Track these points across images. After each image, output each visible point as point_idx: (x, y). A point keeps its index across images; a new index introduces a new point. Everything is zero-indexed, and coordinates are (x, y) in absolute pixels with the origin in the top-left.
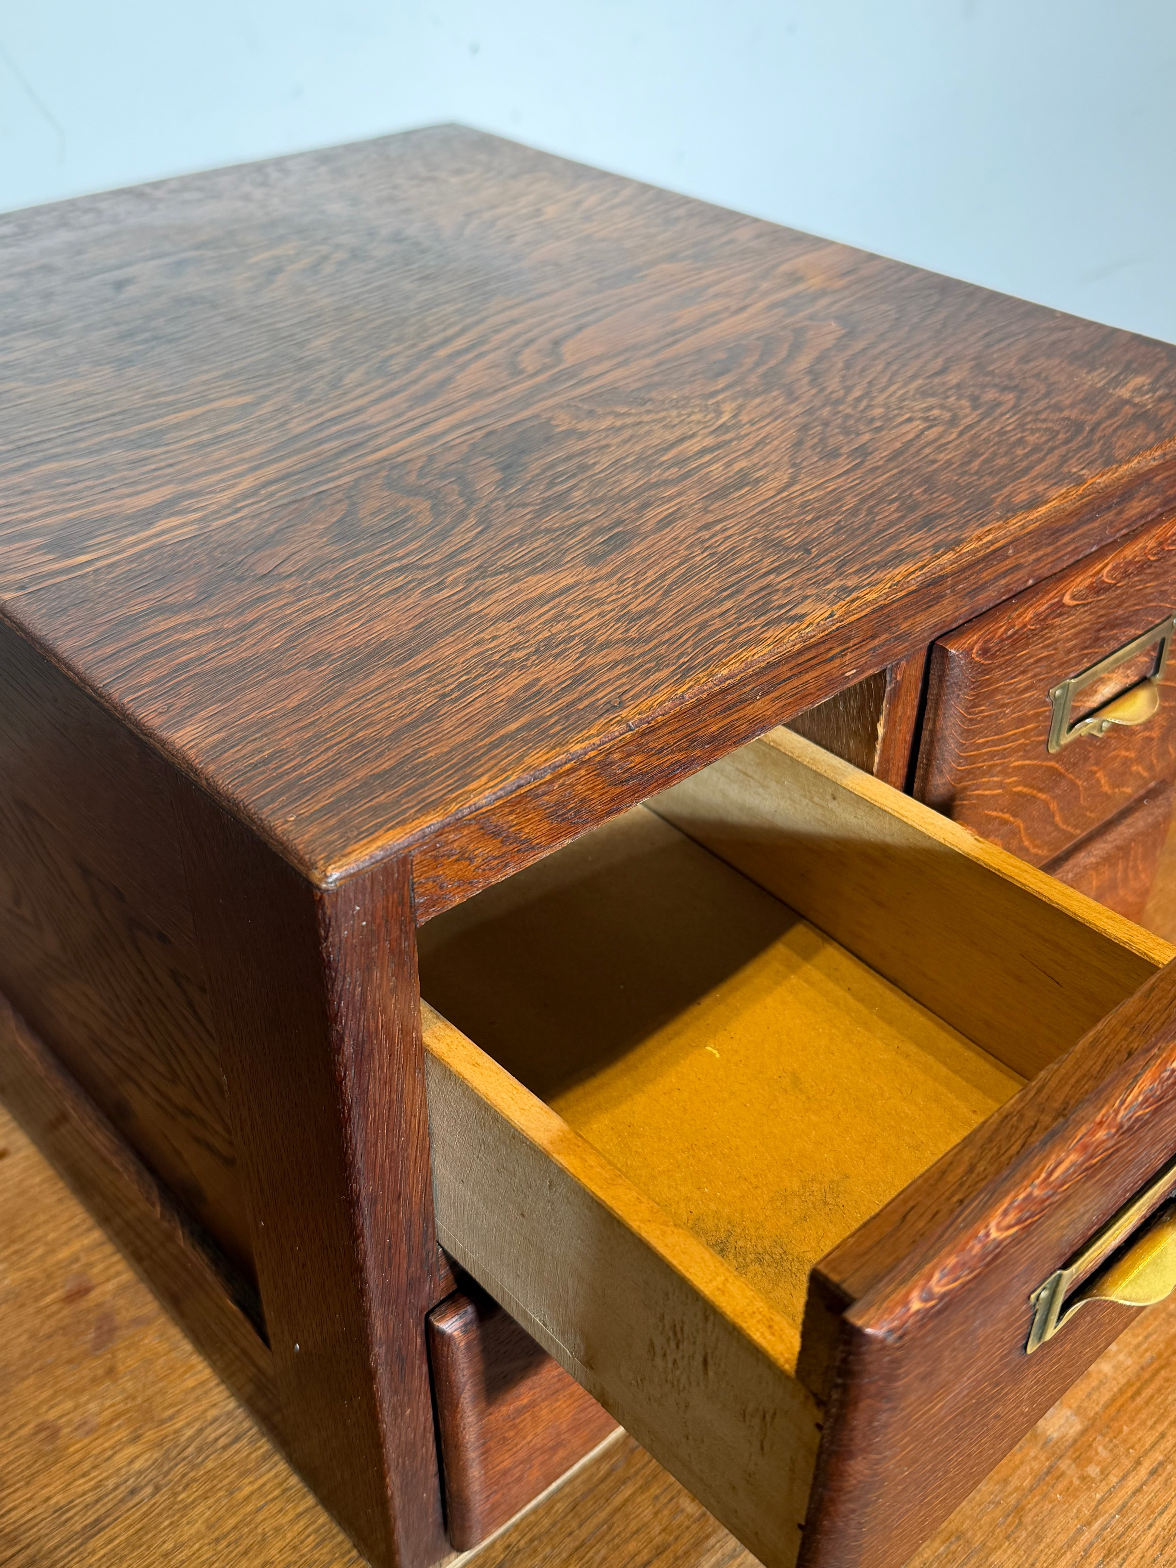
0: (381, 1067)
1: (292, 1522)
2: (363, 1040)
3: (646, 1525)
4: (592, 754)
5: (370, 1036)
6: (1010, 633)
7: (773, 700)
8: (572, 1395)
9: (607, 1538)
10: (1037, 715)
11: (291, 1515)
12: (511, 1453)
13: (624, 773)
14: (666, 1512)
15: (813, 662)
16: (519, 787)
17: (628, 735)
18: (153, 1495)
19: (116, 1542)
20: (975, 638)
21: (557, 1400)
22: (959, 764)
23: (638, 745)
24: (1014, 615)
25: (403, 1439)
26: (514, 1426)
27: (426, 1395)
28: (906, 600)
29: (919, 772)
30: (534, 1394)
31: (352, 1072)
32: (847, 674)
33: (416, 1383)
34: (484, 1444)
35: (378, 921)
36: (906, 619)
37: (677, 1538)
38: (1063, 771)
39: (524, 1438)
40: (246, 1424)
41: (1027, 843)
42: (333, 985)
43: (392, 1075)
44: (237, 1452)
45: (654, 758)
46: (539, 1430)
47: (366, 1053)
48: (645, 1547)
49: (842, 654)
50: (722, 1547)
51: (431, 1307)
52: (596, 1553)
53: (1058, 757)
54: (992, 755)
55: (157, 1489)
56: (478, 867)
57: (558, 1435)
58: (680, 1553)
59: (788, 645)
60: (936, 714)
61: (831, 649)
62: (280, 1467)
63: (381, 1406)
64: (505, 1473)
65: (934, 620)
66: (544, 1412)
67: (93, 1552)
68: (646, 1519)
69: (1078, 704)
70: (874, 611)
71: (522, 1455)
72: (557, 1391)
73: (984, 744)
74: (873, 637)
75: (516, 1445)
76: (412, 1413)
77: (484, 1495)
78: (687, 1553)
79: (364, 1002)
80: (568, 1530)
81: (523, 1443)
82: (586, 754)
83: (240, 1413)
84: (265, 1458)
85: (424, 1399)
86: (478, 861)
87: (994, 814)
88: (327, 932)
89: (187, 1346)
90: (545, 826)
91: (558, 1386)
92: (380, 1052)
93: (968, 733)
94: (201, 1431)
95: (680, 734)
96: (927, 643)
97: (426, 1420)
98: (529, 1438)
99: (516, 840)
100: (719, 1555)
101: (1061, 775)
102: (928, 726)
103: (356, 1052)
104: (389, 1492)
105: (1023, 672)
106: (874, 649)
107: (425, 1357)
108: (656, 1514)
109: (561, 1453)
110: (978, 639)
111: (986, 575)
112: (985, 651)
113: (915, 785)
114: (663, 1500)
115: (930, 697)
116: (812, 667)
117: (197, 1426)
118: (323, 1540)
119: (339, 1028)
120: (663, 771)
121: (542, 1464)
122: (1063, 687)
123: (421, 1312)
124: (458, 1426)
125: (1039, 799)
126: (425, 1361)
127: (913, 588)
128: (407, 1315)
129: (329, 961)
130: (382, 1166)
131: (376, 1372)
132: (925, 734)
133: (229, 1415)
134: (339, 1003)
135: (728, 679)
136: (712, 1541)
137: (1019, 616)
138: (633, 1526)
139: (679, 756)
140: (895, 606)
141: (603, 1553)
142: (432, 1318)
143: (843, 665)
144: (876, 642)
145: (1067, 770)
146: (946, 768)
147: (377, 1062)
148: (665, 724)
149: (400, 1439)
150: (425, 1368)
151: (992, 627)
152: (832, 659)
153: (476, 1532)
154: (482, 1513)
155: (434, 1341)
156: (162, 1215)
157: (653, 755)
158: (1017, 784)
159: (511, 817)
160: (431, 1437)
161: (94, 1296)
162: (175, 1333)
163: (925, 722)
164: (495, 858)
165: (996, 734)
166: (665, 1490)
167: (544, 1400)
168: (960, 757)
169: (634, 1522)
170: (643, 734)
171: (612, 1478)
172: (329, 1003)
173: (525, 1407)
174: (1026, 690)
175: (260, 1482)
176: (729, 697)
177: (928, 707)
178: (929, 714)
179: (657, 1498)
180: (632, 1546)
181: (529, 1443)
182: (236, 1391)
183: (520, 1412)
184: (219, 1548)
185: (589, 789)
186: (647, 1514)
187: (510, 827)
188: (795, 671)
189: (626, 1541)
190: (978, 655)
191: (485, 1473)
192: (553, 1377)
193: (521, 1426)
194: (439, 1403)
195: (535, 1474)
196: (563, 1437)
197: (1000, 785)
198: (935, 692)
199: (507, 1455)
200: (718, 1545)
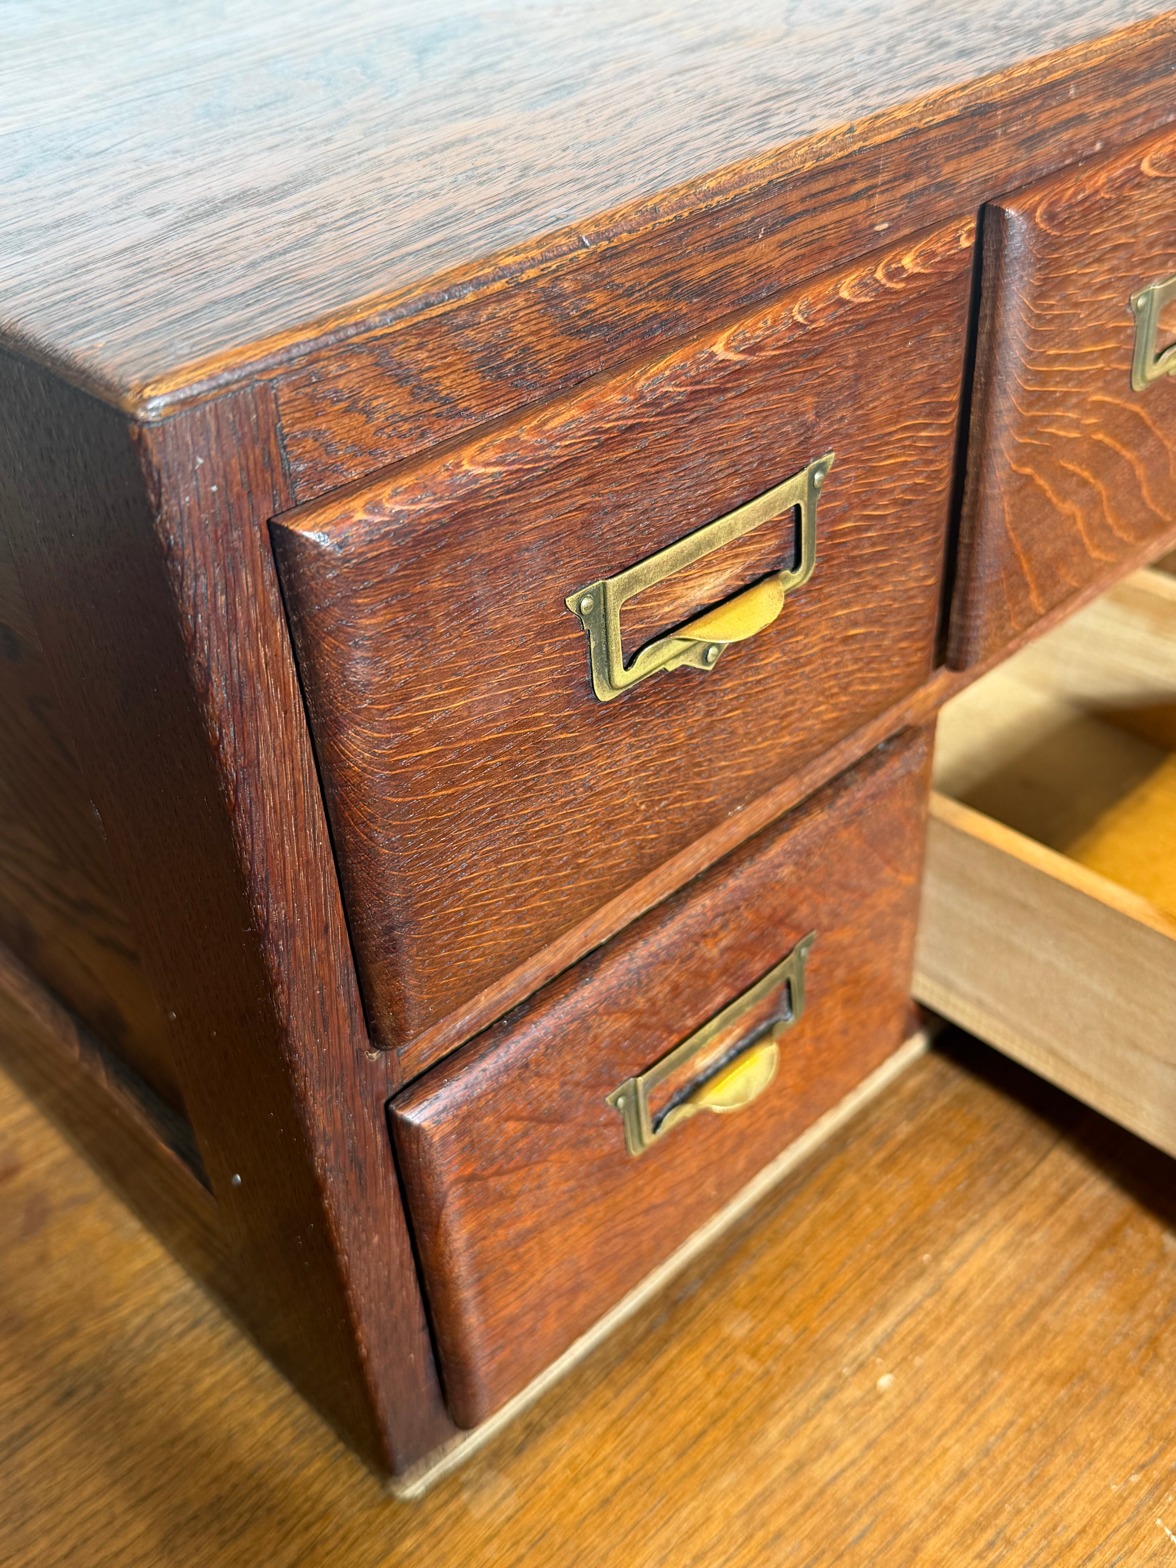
0: (274, 729)
1: (265, 1415)
2: (240, 683)
3: (697, 1388)
4: (532, 273)
5: (250, 676)
6: (1080, 197)
7: (782, 245)
8: (589, 1220)
9: (651, 1406)
10: (1118, 330)
11: (262, 1406)
12: (518, 1293)
13: (581, 316)
14: (720, 1372)
15: (831, 196)
16: (428, 305)
17: (582, 253)
18: (93, 1395)
19: (49, 1452)
20: (1037, 198)
21: (571, 1225)
22: (1027, 381)
23: (597, 275)
24: (1084, 177)
25: (373, 1276)
26: (517, 1258)
27: (397, 1218)
28: (946, 129)
29: (977, 397)
30: (539, 1215)
31: (230, 731)
32: (878, 228)
33: (382, 1199)
34: (479, 1279)
35: (236, 489)
36: (948, 159)
37: (736, 1402)
38: (1149, 422)
39: (532, 1274)
40: (207, 1307)
41: (1110, 521)
42: (181, 587)
43: (292, 743)
44: (196, 1339)
45: (622, 302)
46: (552, 1264)
47: (248, 701)
48: (698, 1414)
49: (868, 193)
50: (792, 1408)
51: (391, 1093)
52: (638, 1426)
53: (1143, 398)
54: (1068, 377)
55: (99, 1387)
56: (380, 429)
57: (577, 1273)
58: (741, 1418)
59: (796, 161)
60: (995, 307)
61: (853, 181)
62: (248, 1353)
63: (337, 1230)
64: (512, 1321)
65: (983, 172)
66: (556, 1240)
67: (21, 1466)
68: (697, 1382)
69: (1166, 328)
70: (907, 135)
71: (532, 1298)
72: (569, 1213)
73: (1057, 357)
74: (908, 177)
75: (523, 1283)
76: (381, 1239)
77: (488, 1351)
78: (750, 1419)
79: (233, 621)
80: (603, 1401)
81: (532, 1281)
82: (522, 271)
83: (199, 1295)
84: (229, 1345)
85: (395, 1222)
86: (380, 418)
87: (1071, 467)
88: (159, 495)
89: (133, 1224)
90: (474, 382)
91: (571, 1205)
92: (269, 704)
93: (1036, 336)
94: (151, 1318)
95: (656, 271)
96: (978, 204)
97: (402, 1251)
98: (538, 1276)
99: (433, 394)
100: (788, 1418)
101: (1147, 428)
102: (985, 327)
103: (231, 698)
104: (364, 1351)
105: (1099, 260)
106: (909, 196)
107: (390, 1163)
108: (709, 1375)
109: (582, 1300)
110: (1041, 200)
111: (1045, 120)
112: (1051, 217)
113: (972, 417)
114: (717, 1358)
115: (986, 284)
116: (830, 205)
117: (147, 1312)
118: (302, 1433)
119: (201, 658)
120: (635, 327)
121: (560, 1312)
122: (1146, 294)
123: (378, 1099)
124: (442, 1255)
125: (1123, 457)
126: (391, 1169)
127: (954, 112)
128: (358, 1102)
129: (169, 545)
130: (296, 880)
131: (325, 1180)
132: (982, 339)
133: (185, 1299)
134: (195, 617)
135: (716, 194)
136: (780, 1402)
137: (1090, 178)
138: (682, 1391)
139: (657, 307)
140: (932, 134)
141: (646, 1425)
142: (392, 1106)
143: (870, 212)
144: (911, 187)
145: (1155, 423)
146: (1010, 386)
147: (266, 718)
148: (632, 248)
149: (369, 1276)
150: (392, 1179)
151: (1058, 188)
152: (856, 197)
153: (484, 1402)
154: (487, 1375)
155: (398, 1136)
156: (81, 1055)
157: (620, 296)
158: (1097, 427)
159: (421, 355)
160: (410, 1275)
161: (23, 1177)
162: (120, 1212)
163: (980, 322)
164: (405, 420)
165: (1070, 348)
166: (718, 1346)
167: (554, 1223)
168: (1027, 370)
169: (683, 1386)
170: (604, 257)
171: (652, 1336)
172: (180, 617)
173: (529, 1231)
174: (1104, 287)
175: (224, 1371)
176: (720, 225)
177: (983, 300)
178: (985, 310)
179: (708, 1356)
180: (682, 1416)
181: (539, 1282)
182: (194, 1271)
183: (524, 1237)
184: (175, 1450)
185: (532, 333)
186: (698, 1376)
187: (422, 372)
188: (808, 204)
189: (674, 1409)
190: (1044, 221)
191: (486, 1321)
192: (564, 1193)
193: (526, 1257)
194: (415, 1224)
195: (551, 1327)
196: (584, 1276)
197: (1076, 424)
198: (991, 275)
199: (511, 1298)
200: (787, 1407)
